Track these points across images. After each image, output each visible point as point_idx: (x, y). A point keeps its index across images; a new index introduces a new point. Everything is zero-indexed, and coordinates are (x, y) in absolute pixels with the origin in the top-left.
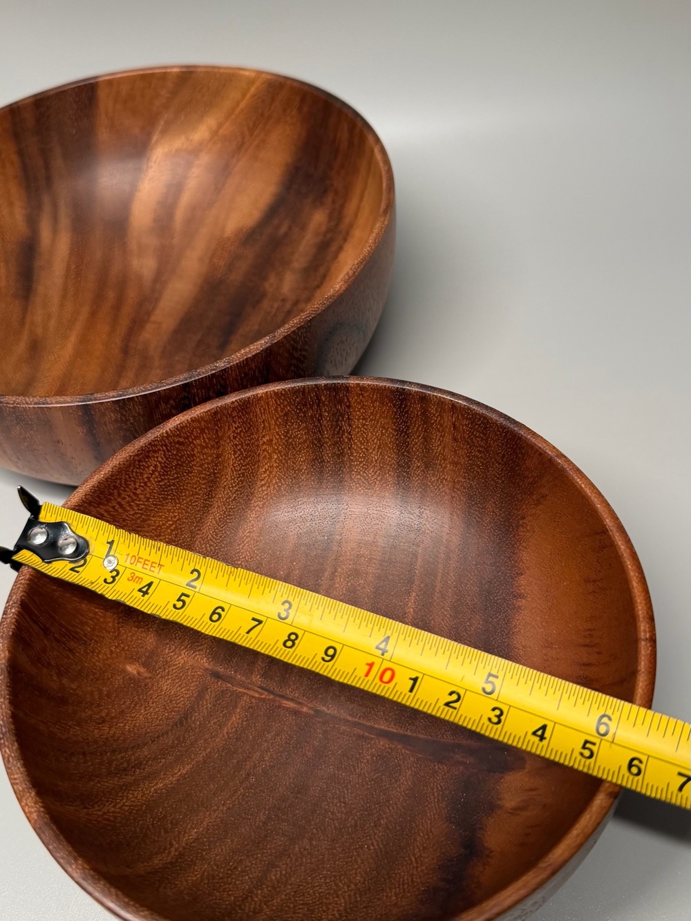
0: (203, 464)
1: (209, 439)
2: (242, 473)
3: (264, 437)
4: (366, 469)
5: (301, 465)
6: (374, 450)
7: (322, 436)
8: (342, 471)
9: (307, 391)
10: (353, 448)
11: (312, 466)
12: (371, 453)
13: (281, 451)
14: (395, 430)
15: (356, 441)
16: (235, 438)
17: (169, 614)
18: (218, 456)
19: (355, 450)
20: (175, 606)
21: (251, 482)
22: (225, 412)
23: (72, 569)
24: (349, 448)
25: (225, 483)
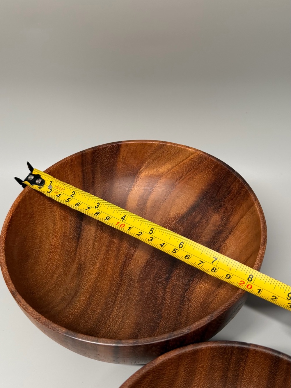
0: (169, 377)
1: (174, 366)
2: (186, 380)
3: (200, 364)
4: (249, 384)
5: (216, 377)
6: (255, 376)
7: (229, 366)
8: (237, 383)
9: (227, 348)
10: (244, 374)
11: (222, 378)
12: (254, 378)
13: (207, 371)
14: (269, 371)
15: (246, 371)
16: (186, 365)
17: (64, 203)
18: (177, 373)
19: (245, 375)
20: (66, 201)
21: (189, 384)
22: (185, 355)
23: (39, 188)
24: (242, 374)
25: (177, 385)
